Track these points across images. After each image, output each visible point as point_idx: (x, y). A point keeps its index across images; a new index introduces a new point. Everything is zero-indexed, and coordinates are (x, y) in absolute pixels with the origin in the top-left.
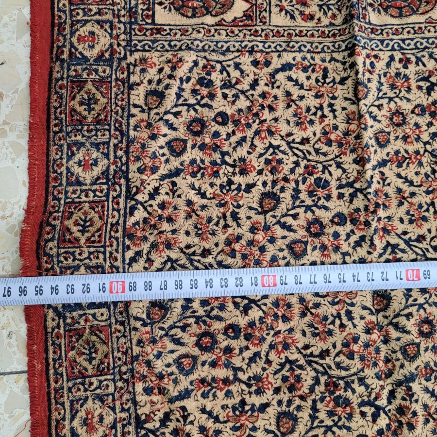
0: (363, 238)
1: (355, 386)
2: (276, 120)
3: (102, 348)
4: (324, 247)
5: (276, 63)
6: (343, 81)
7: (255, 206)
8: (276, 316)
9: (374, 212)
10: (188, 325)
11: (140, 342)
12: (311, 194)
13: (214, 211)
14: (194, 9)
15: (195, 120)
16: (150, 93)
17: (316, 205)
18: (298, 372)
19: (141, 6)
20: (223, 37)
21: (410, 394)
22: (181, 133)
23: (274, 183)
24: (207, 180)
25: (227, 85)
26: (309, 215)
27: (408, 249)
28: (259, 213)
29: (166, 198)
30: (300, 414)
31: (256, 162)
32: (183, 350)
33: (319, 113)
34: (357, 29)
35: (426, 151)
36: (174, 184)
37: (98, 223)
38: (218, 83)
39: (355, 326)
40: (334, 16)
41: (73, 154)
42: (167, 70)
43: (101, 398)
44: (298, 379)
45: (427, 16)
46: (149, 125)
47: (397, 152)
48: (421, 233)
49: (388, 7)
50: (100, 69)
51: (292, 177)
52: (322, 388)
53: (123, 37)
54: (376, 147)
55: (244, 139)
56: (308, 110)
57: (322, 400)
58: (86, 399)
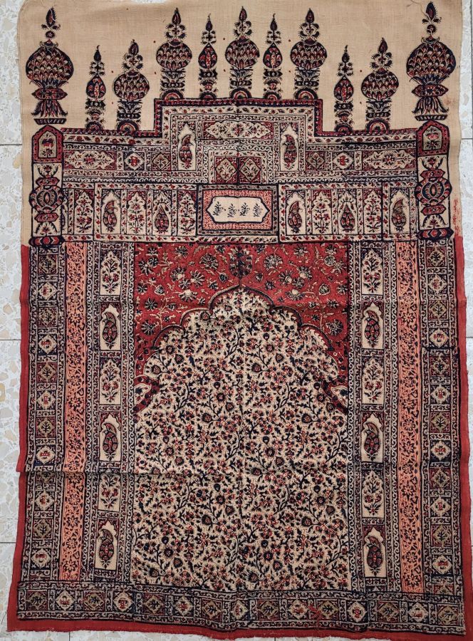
0: (227, 478)
1: (293, 490)
2: (167, 513)
3: (267, 604)
4: (230, 498)
5: (139, 511)
6: (150, 478)
7: (208, 527)
8: (259, 523)
9: (215, 471)
10: (260, 564)
11: (266, 586)
12: (204, 499)
13: (210, 548)
14: (109, 550)
15: (165, 553)
16: (151, 575)
17: (210, 498)
18: (285, 515)
19: (107, 576)
20: (124, 536)
21: (299, 464)
22: (171, 560)
23: (198, 517)
24: (195, 550)
25: (148, 536)
26: (214, 501)
27: (233, 457)
28: (212, 526)
29: (202, 570)
30: (304, 515)
31: (188, 525)
32: (271, 567)
33: (165, 491)
34: (124, 471)
35: (186, 439)
36: (195, 566)
37: (212, 603)
38: (147, 541)
39: (266, 486)
40: (116, 479)
41: (179, 613)
42: (140, 566)
43: (289, 606)
44: (288, 515)
45: (117, 430)
46: (167, 576)
47: (186, 454)
48: (226, 448)
49: (112, 449)
50: (138, 598)
51: (196, 508)
52: (292, 505)
53: (122, 586)
54: (183, 465)
55: (176, 530)
56: (163, 497)
57: (297, 505)
58: (289, 612)
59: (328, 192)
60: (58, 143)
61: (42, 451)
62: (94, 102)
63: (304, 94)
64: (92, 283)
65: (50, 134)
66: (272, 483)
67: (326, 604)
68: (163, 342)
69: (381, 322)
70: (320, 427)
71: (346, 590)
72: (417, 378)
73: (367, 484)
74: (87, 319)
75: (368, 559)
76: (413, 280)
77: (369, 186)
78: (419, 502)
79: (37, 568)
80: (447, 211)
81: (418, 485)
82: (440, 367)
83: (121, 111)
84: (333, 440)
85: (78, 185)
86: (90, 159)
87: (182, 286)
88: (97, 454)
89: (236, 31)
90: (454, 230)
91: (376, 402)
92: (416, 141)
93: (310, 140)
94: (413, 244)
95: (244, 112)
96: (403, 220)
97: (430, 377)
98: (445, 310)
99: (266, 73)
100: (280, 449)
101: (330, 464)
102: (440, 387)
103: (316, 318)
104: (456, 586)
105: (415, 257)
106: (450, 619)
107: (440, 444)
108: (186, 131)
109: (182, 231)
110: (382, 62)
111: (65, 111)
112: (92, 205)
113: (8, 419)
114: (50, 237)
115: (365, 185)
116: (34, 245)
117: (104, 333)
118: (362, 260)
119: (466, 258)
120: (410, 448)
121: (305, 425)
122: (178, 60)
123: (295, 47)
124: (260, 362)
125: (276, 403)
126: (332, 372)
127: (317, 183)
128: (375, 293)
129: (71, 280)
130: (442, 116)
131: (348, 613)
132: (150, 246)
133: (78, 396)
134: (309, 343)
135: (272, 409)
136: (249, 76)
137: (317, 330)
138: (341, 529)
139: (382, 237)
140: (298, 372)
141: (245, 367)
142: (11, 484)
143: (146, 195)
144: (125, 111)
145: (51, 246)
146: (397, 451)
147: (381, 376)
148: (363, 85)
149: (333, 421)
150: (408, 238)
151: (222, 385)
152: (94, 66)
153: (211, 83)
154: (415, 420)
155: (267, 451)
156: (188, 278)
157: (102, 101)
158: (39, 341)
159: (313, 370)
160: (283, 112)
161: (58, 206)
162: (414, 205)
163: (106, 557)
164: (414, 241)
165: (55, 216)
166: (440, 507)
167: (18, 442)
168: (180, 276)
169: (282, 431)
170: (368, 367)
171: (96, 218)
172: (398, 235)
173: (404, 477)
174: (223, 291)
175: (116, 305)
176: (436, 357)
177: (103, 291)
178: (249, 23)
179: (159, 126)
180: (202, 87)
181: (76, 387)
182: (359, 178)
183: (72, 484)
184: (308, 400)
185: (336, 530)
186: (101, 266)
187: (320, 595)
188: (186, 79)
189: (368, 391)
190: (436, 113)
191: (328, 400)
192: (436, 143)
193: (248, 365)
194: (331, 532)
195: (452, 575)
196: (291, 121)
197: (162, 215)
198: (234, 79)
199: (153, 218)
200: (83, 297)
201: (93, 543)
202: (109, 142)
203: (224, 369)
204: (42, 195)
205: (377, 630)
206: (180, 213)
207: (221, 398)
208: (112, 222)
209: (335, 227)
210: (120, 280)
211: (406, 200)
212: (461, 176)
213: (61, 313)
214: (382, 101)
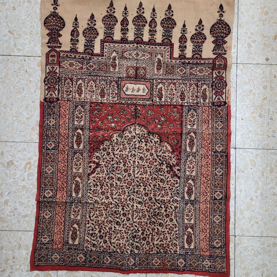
0: (127, 205)
1: (155, 211)
2: (101, 220)
3: (143, 259)
4: (128, 214)
5: (89, 219)
6: (94, 205)
7: (119, 226)
8: (141, 225)
9: (122, 202)
10: (141, 242)
11: (143, 252)
12: (117, 214)
13: (119, 235)
14: (75, 236)
15: (100, 237)
16: (93, 247)
17: (120, 214)
19: (74, 247)
20: (82, 230)
21: (158, 200)
22: (102, 241)
23: (114, 222)
24: (112, 236)
25: (93, 230)
26: (122, 215)
27: (130, 196)
29: (115, 245)
30: (160, 222)
31: (110, 225)
32: (145, 244)
33: (100, 211)
34: (83, 202)
35: (110, 188)
36: (113, 243)
37: (119, 259)
38: (92, 232)
39: (144, 209)
40: (79, 205)
41: (105, 263)
42: (89, 243)
43: (152, 260)
44: (153, 221)
45: (80, 183)
46: (100, 247)
47: (110, 194)
48: (127, 192)
49: (78, 192)
50: (87, 256)
51: (113, 218)
53: (81, 251)
54: (109, 199)
55: (105, 227)
56: (99, 213)
57: (157, 217)
58: (152, 263)
59: (175, 84)
60: (57, 57)
61: (47, 192)
62: (74, 40)
63: (166, 41)
64: (71, 119)
65: (54, 52)
66: (147, 208)
67: (168, 260)
68: (101, 146)
69: (195, 140)
70: (168, 184)
71: (177, 254)
72: (209, 164)
73: (187, 209)
74: (68, 135)
75: (187, 240)
76: (209, 123)
77: (192, 82)
78: (209, 217)
79: (43, 243)
80: (224, 94)
81: (208, 210)
82: (219, 160)
83: (86, 44)
84: (173, 190)
85: (66, 76)
86: (71, 65)
87: (110, 122)
88: (71, 194)
89: (137, 12)
90: (227, 102)
91: (192, 174)
92: (213, 64)
93: (168, 61)
94: (210, 107)
95: (140, 47)
96: (206, 97)
97: (215, 164)
98: (222, 136)
99: (150, 31)
100: (150, 193)
101: (172, 200)
102: (219, 169)
103: (168, 138)
104: (223, 253)
105: (210, 113)
106: (220, 266)
107: (218, 192)
108: (114, 54)
109: (111, 98)
110: (200, 29)
111: (61, 43)
112: (72, 85)
113: (32, 177)
114: (53, 98)
115: (190, 81)
116: (46, 101)
117: (76, 141)
118: (188, 113)
119: (232, 114)
120: (205, 194)
121: (161, 183)
122: (112, 23)
123: (163, 20)
124: (143, 156)
125: (150, 173)
126: (174, 161)
127: (170, 79)
128: (193, 128)
129: (62, 117)
130: (224, 53)
131: (177, 263)
132: (97, 104)
133: (63, 168)
134: (164, 148)
135: (147, 176)
136: (143, 31)
137: (168, 143)
138: (176, 228)
139: (197, 104)
140: (159, 161)
141: (137, 158)
142: (33, 205)
143: (96, 81)
144: (87, 44)
145: (53, 102)
146: (200, 195)
147: (194, 163)
148: (191, 38)
149: (173, 182)
150: (208, 105)
151: (127, 165)
152: (74, 23)
153: (126, 34)
154: (208, 182)
155: (145, 194)
156: (113, 118)
157: (77, 39)
158: (47, 144)
159: (165, 160)
160: (156, 48)
161: (57, 85)
162: (211, 91)
163: (74, 239)
164: (210, 106)
165: (55, 89)
166: (217, 219)
167: (36, 187)
168: (110, 117)
169: (152, 186)
170: (189, 159)
171: (73, 91)
172: (203, 104)
173: (203, 206)
174: (128, 125)
175: (81, 129)
176: (217, 156)
177: (76, 123)
178: (143, 8)
179: (102, 51)
180: (122, 35)
181: (63, 164)
182: (188, 78)
183: (60, 207)
184: (163, 173)
185: (173, 228)
186: (75, 112)
187: (166, 256)
188: (115, 31)
189: (189, 170)
190: (222, 52)
191: (172, 173)
192: (221, 65)
193: (138, 157)
194: (171, 229)
195: (221, 248)
196: (160, 52)
197: (103, 91)
198: (136, 32)
199: (99, 91)
200: (67, 125)
201: (68, 233)
202: (80, 57)
203: (128, 159)
204: (50, 79)
205: (189, 271)
206: (110, 90)
207: (126, 171)
208: (81, 93)
209: (177, 99)
210: (83, 118)
211: (208, 88)
212: (231, 79)
213: (57, 132)
214: (199, 45)
